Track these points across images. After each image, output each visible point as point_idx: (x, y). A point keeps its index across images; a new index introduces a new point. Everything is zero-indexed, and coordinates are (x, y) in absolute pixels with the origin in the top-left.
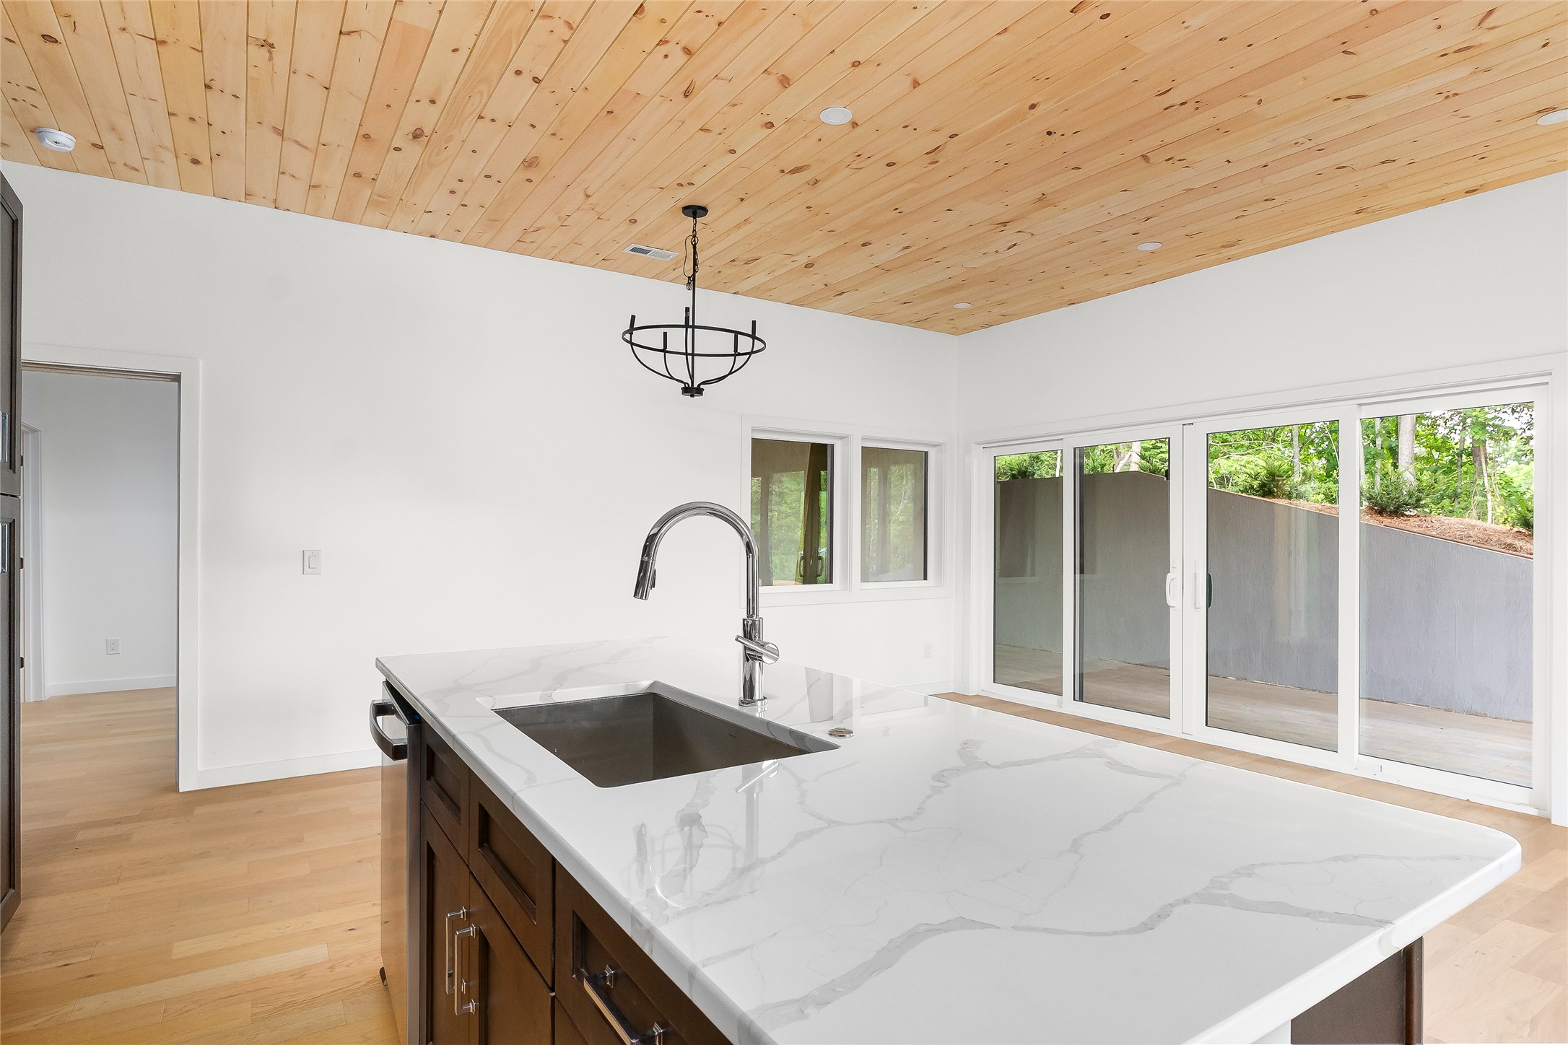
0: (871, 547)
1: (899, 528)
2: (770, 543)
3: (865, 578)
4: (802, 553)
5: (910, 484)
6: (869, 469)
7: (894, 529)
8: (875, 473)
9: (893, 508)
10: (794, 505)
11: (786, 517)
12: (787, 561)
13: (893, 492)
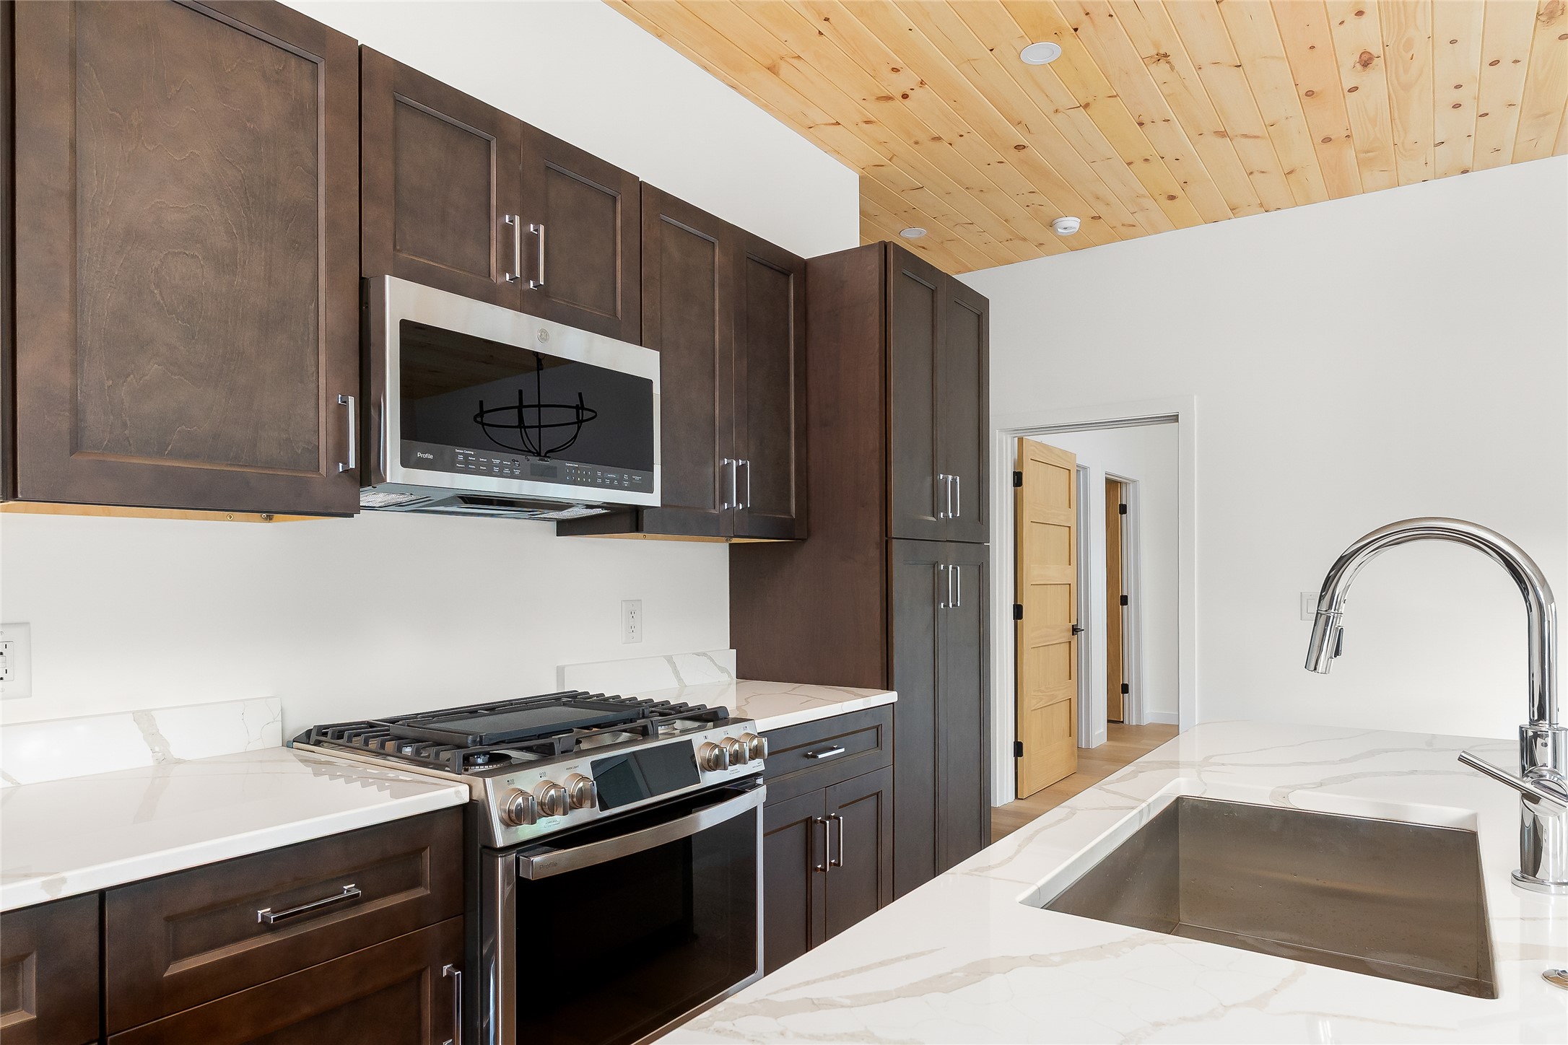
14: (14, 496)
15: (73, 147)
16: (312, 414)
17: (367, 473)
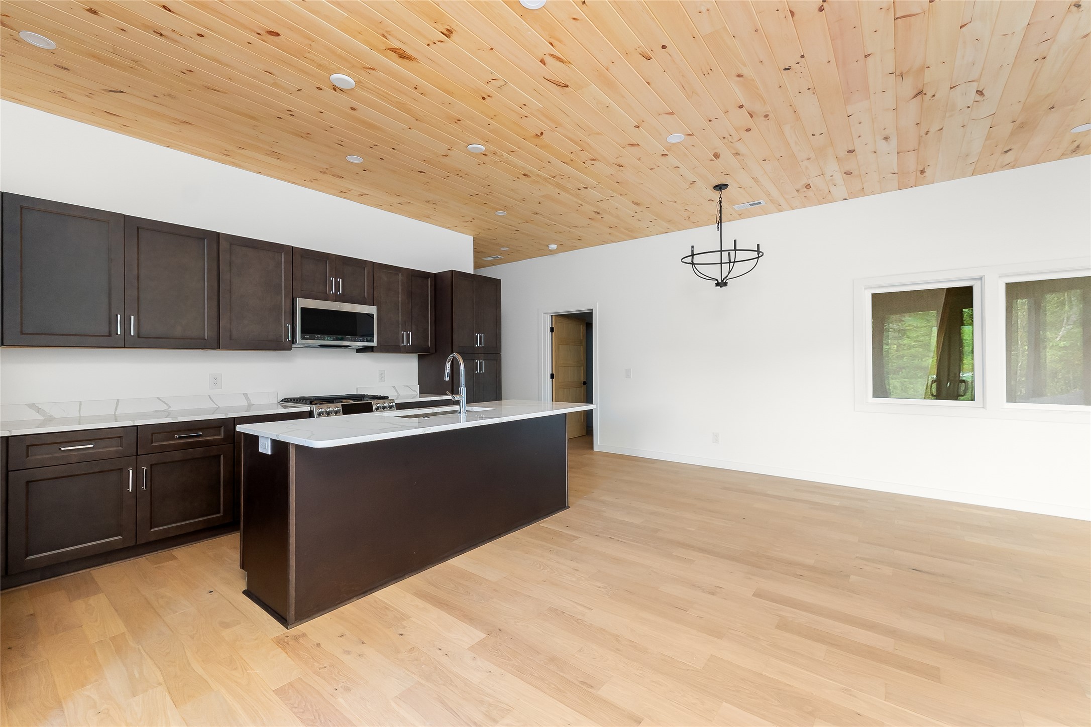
0: (1019, 372)
1: (1060, 353)
2: (886, 370)
3: (1011, 397)
4: (935, 376)
5: (1075, 309)
6: (1015, 301)
7: (1050, 355)
8: (1023, 304)
9: (1049, 334)
10: (921, 339)
11: (910, 349)
12: (910, 383)
13: (1049, 318)
14: (219, 349)
15: (230, 281)
16: (281, 329)
17: (294, 340)
